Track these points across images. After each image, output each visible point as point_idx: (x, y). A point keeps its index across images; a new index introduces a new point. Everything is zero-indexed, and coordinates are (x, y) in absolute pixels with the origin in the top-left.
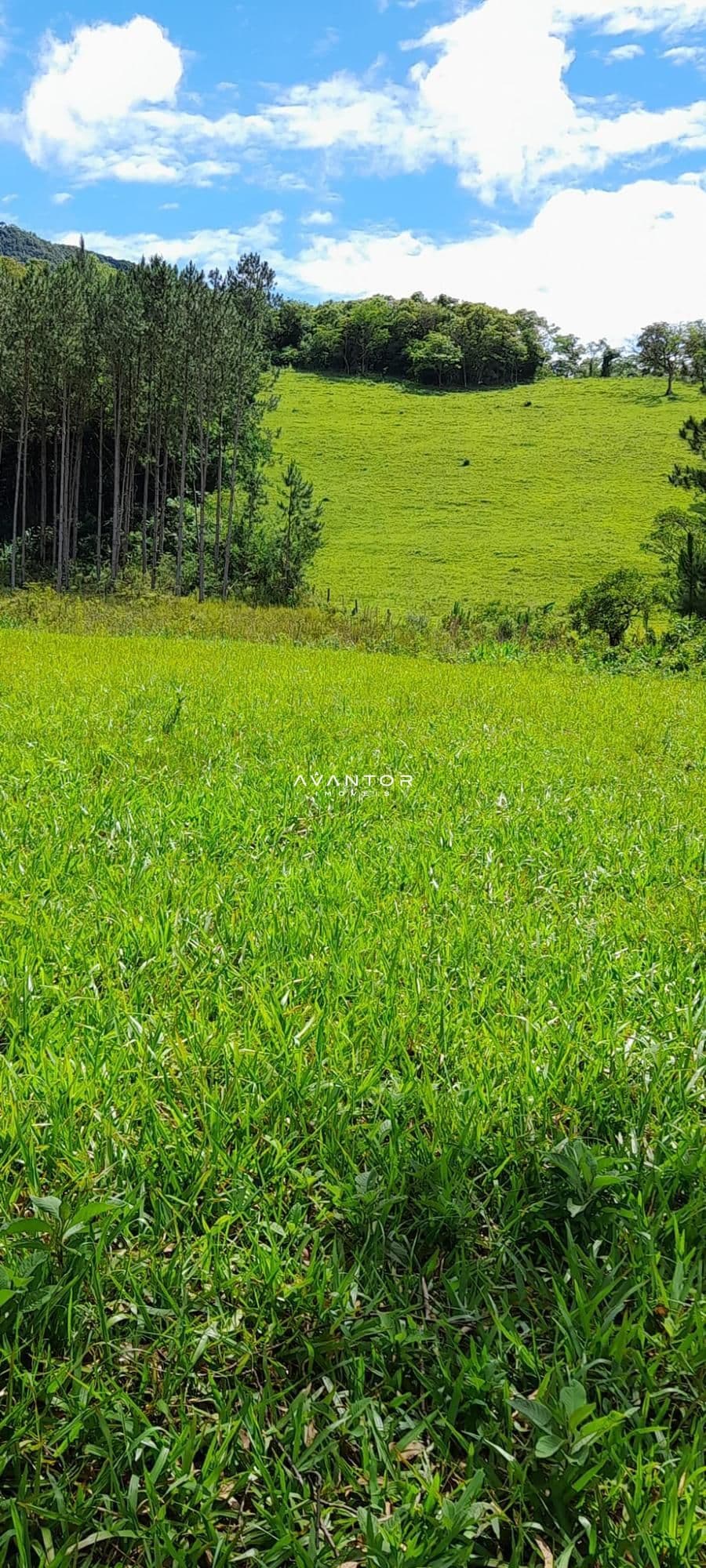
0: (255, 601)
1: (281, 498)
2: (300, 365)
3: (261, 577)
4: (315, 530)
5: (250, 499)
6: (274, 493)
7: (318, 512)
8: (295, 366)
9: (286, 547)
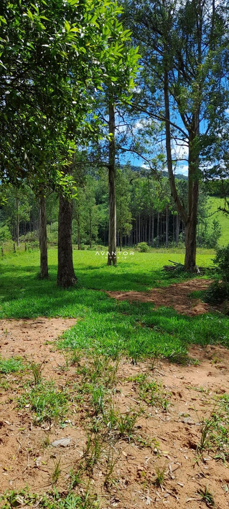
0: (208, 248)
1: (212, 227)
2: (211, 195)
3: (208, 243)
4: (219, 232)
5: (206, 227)
6: (211, 225)
7: (220, 229)
8: (210, 195)
9: (214, 236)
